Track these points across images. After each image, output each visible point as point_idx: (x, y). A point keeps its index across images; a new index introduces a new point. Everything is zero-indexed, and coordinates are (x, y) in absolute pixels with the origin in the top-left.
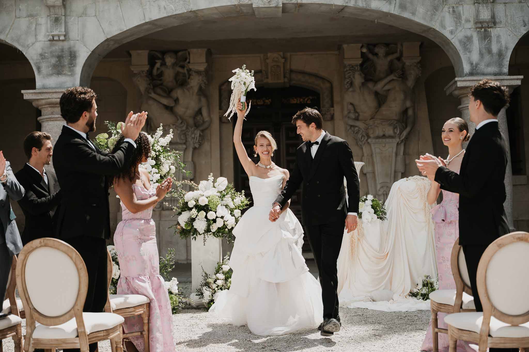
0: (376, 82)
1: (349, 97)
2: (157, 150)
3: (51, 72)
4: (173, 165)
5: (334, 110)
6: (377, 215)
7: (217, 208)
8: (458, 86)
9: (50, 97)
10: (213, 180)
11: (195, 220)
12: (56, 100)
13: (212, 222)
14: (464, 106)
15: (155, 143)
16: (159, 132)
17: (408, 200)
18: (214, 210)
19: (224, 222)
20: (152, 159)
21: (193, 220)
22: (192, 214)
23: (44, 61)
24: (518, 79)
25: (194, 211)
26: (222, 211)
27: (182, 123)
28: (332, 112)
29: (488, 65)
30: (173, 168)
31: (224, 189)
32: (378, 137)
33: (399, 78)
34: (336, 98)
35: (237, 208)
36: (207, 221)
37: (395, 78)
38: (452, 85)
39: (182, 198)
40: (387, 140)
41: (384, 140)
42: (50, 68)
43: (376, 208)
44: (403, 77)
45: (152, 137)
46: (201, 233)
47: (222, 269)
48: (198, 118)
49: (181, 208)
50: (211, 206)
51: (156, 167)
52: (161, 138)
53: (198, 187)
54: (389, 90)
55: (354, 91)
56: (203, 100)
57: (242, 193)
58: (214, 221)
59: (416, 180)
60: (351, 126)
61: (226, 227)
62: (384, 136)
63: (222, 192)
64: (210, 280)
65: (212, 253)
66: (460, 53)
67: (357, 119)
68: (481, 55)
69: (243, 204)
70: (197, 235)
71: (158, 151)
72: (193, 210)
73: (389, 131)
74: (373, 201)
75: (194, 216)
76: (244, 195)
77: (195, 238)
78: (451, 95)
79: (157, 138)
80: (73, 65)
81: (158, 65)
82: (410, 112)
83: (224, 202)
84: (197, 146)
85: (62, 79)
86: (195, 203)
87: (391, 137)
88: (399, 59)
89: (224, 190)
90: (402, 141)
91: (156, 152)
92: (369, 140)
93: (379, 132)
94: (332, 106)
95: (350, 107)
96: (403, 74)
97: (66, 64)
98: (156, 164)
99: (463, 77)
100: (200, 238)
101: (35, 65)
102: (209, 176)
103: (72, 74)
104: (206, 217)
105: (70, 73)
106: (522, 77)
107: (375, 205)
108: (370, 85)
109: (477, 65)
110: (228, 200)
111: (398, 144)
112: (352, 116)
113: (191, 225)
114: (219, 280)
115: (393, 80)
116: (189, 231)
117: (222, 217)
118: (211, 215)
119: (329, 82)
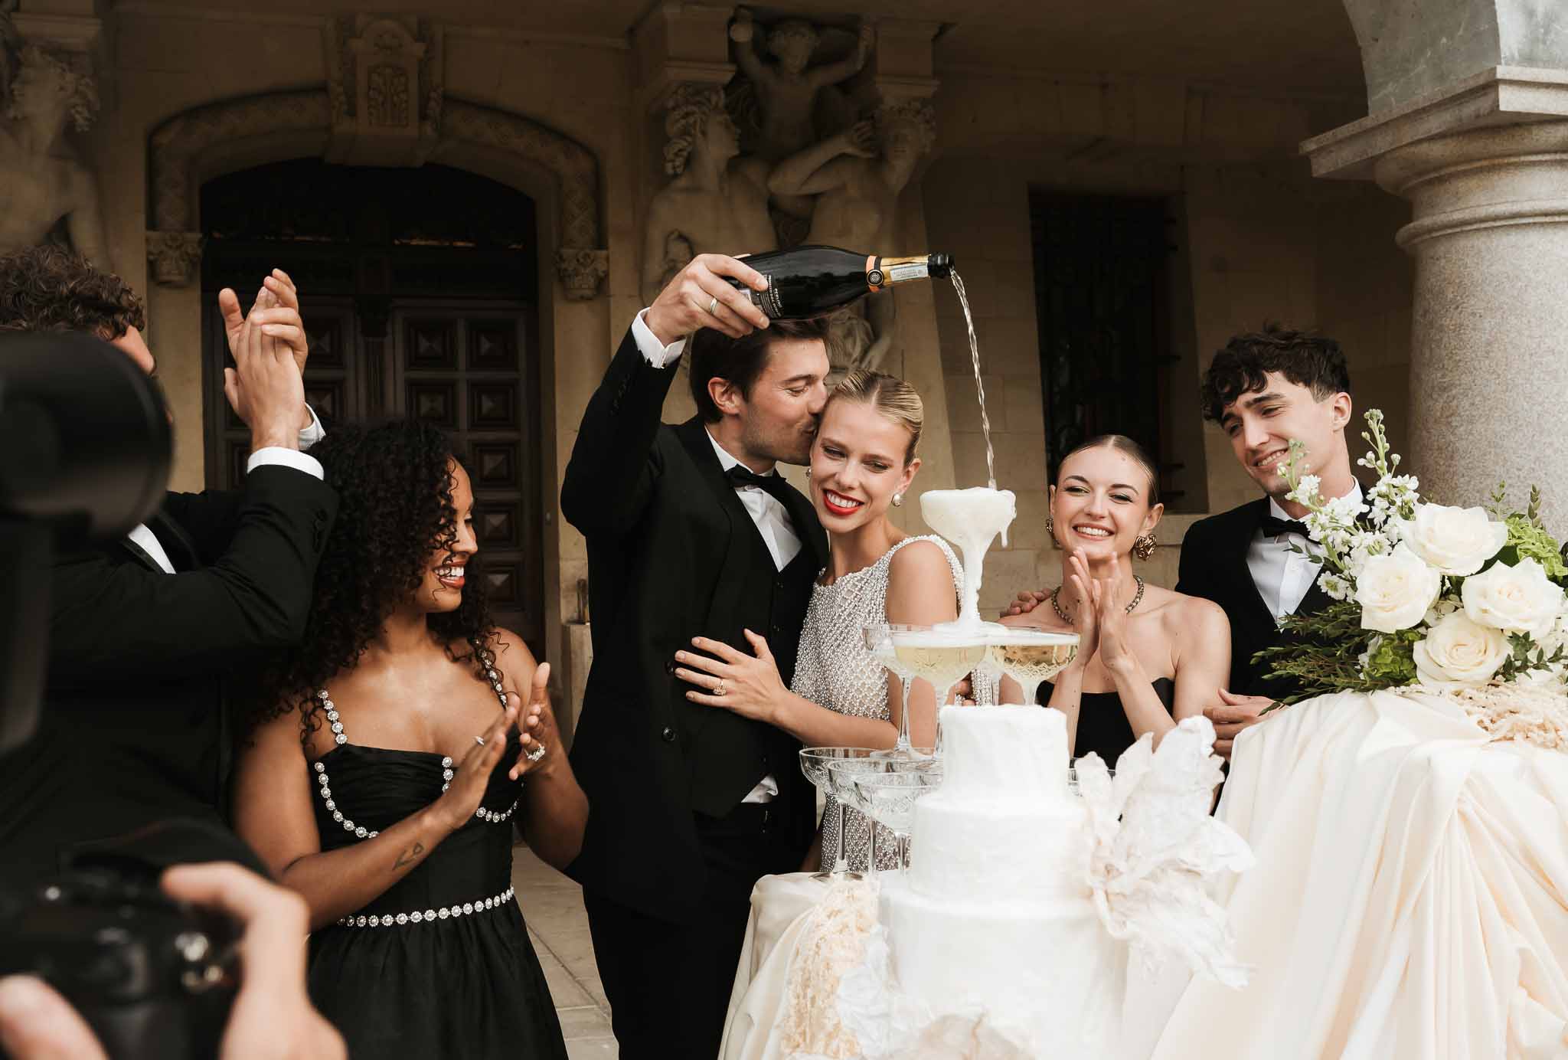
1: (674, 213)
5: (607, 259)
8: (1503, 107)
28: (601, 267)
34: (617, 215)
37: (850, 150)
55: (696, 189)
94: (601, 243)
109: (1550, 19)
115: (843, 157)
119: (588, 151)
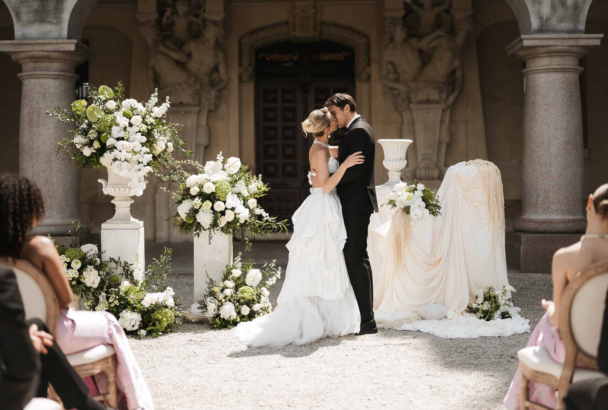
0: (420, 38)
1: (389, 55)
2: (149, 123)
3: (32, 19)
4: (171, 142)
5: (370, 69)
6: (430, 210)
7: (227, 197)
8: (524, 45)
9: (31, 49)
10: (222, 161)
11: (199, 212)
12: (38, 53)
13: (219, 215)
14: (530, 69)
15: (146, 114)
16: (154, 99)
17: (468, 190)
18: (222, 199)
19: (235, 214)
20: (142, 135)
21: (195, 211)
22: (195, 204)
23: (24, 5)
24: (596, 38)
25: (197, 201)
26: (232, 201)
27: (195, 81)
28: (368, 72)
29: (561, 20)
30: (170, 144)
31: (236, 171)
32: (421, 102)
33: (448, 33)
34: (374, 55)
35: (253, 196)
36: (213, 214)
37: (442, 34)
38: (516, 44)
39: (183, 182)
40: (432, 106)
41: (427, 106)
42: (32, 15)
43: (428, 201)
44: (452, 32)
45: (144, 106)
46: (205, 229)
47: (231, 273)
48: (215, 76)
49: (181, 195)
50: (219, 194)
51: (148, 144)
52: (156, 107)
53: (203, 168)
54: (434, 48)
55: (394, 48)
56: (221, 55)
57: (258, 177)
58: (223, 213)
59: (479, 165)
60: (391, 89)
61: (238, 221)
62: (428, 101)
63: (233, 175)
64: (216, 289)
65: (220, 252)
66: (527, 5)
67: (397, 80)
68: (553, 7)
69: (260, 191)
70: (200, 231)
71: (150, 125)
72: (195, 199)
73: (434, 95)
74: (424, 191)
75: (197, 207)
76: (262, 180)
77: (198, 234)
78: (514, 55)
79: (151, 107)
80: (59, 11)
81: (168, 13)
82: (458, 74)
83: (236, 190)
84: (212, 108)
85: (46, 28)
86: (198, 190)
87: (436, 102)
88: (447, 11)
89: (236, 174)
90: (448, 107)
91: (148, 125)
92: (411, 106)
93: (422, 96)
94: (369, 65)
95: (390, 67)
96: (451, 29)
97: (51, 9)
98: (147, 142)
99: (530, 34)
100: (204, 234)
101: (13, 10)
102: (218, 155)
103: (59, 22)
104: (212, 208)
105: (55, 21)
106: (601, 36)
107: (427, 196)
108: (414, 41)
109: (548, 19)
110: (241, 187)
111: (444, 110)
112: (392, 76)
113: (193, 218)
114: (227, 288)
115: (440, 36)
116: (191, 225)
117: (233, 209)
118: (219, 206)
119: (366, 37)
